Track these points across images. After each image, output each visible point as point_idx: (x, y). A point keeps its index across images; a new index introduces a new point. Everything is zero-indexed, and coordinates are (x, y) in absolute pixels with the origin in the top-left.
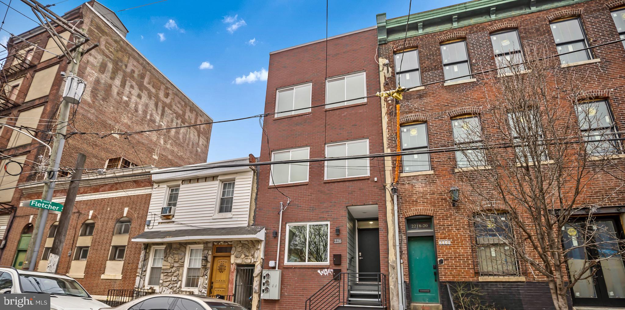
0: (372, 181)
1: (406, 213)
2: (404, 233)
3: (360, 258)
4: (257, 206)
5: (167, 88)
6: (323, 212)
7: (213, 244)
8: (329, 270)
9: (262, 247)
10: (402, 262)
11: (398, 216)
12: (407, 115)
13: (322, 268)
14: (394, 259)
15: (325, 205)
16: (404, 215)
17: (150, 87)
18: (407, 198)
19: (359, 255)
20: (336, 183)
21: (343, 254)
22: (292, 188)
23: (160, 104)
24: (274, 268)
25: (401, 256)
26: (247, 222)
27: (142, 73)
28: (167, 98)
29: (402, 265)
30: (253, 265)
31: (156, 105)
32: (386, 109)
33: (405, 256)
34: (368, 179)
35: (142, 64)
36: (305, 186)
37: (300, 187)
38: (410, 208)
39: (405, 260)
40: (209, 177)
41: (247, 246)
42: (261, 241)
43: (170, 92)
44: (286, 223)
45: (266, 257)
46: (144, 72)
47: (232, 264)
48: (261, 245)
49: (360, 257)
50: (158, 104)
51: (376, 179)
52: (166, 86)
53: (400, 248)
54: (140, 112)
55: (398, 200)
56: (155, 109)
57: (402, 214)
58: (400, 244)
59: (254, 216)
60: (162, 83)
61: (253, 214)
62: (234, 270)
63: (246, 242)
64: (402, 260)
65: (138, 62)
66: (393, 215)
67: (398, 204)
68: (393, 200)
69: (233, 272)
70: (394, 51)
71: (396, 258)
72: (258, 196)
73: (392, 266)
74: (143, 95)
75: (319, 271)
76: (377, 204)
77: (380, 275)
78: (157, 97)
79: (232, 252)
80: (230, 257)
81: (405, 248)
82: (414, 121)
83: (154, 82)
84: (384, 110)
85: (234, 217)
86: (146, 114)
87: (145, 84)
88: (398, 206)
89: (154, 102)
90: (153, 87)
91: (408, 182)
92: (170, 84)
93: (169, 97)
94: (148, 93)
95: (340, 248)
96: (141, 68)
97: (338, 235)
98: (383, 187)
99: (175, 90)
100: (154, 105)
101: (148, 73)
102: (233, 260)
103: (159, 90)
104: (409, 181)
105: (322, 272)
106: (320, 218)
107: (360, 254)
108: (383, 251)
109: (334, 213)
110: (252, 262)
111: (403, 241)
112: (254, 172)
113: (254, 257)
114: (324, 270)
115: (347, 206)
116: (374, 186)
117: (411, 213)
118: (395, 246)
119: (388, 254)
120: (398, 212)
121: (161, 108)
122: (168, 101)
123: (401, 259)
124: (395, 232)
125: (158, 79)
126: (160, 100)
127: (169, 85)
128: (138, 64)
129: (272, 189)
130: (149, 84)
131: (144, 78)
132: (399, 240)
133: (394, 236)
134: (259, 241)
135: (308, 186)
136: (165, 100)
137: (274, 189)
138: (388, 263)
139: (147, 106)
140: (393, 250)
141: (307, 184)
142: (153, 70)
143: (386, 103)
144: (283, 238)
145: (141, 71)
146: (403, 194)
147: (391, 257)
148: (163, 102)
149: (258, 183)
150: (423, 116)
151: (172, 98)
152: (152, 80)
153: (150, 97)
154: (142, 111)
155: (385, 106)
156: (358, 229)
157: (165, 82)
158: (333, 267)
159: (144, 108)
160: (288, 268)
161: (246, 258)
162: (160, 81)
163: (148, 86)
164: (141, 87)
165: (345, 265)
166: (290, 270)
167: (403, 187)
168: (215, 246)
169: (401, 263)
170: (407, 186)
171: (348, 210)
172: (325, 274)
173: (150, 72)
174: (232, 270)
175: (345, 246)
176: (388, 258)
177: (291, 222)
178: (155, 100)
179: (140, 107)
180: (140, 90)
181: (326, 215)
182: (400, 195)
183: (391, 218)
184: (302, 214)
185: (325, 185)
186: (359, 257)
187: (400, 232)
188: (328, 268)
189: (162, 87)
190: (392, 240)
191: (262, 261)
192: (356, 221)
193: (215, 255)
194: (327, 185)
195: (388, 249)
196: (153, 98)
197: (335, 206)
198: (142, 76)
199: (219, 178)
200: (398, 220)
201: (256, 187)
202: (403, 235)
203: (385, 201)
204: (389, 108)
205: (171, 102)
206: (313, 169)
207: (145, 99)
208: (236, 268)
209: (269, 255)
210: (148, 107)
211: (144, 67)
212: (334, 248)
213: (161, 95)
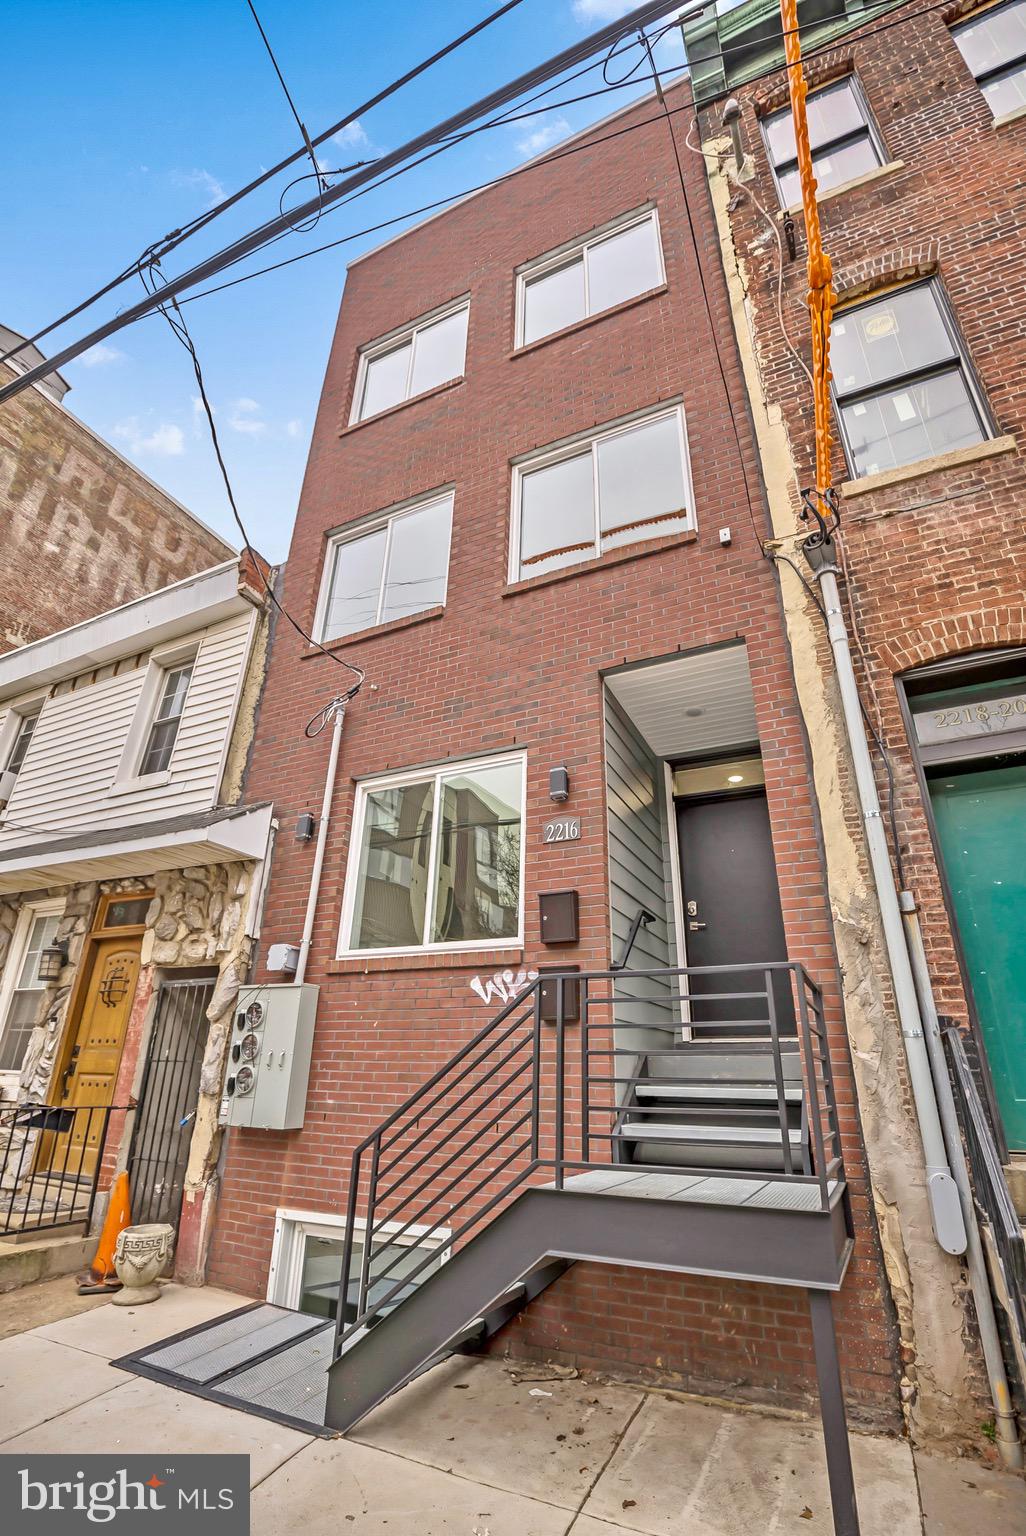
0: (708, 549)
1: (894, 647)
2: (899, 751)
3: (694, 925)
4: (260, 731)
5: (175, 527)
6: (498, 713)
7: (99, 893)
8: (522, 975)
9: (253, 887)
10: (910, 905)
11: (856, 670)
12: (841, 271)
13: (488, 968)
14: (862, 894)
15: (508, 682)
16: (888, 661)
17: (126, 523)
18: (893, 580)
19: (686, 910)
20: (552, 590)
21: (588, 891)
22: (384, 641)
23: (154, 567)
24: (288, 976)
25: (898, 873)
26: (212, 795)
27: (104, 487)
28: (174, 550)
29: (913, 920)
30: (214, 971)
31: (143, 568)
32: (746, 278)
33: (926, 874)
34: (691, 543)
35: (103, 466)
36: (432, 625)
37: (412, 631)
38: (914, 625)
39: (928, 893)
40: (126, 659)
41: (200, 890)
42: (254, 861)
43: (185, 536)
44: (355, 782)
45: (266, 931)
46: (110, 485)
47: (146, 968)
48: (250, 879)
49: (694, 918)
50: (147, 565)
51: (725, 535)
52: (172, 522)
53: (892, 831)
54: (94, 584)
55: (844, 601)
56: (138, 577)
57: (874, 657)
58: (883, 807)
59: (243, 772)
60: (162, 514)
61: (240, 762)
62: (147, 994)
63: (200, 874)
64: (907, 895)
65: (94, 459)
66: (830, 667)
67: (847, 618)
68: (817, 601)
69: (143, 1003)
70: (757, 105)
71: (874, 889)
72: (267, 694)
73: (851, 930)
74: (103, 540)
75: (475, 984)
76: (740, 640)
77: (782, 978)
78: (145, 546)
79: (149, 919)
80: (139, 938)
81: (914, 828)
82: (877, 284)
83: (137, 511)
84: (737, 286)
85: (176, 779)
86: (112, 590)
87: (111, 513)
88: (849, 626)
89: (135, 561)
90: (135, 521)
91: (884, 512)
92: (183, 518)
93: (181, 550)
94: (120, 537)
95: (572, 863)
96: (100, 474)
97: (563, 802)
98: (761, 564)
99: (198, 532)
100: (135, 568)
101: (120, 487)
102: (150, 951)
103: (152, 530)
104: (890, 505)
105: (490, 986)
106: (485, 739)
107: (693, 906)
108: (795, 858)
109: (546, 711)
110: (211, 952)
111: (898, 792)
112: (263, 614)
113: (218, 935)
114: (497, 978)
115: (602, 675)
116: (719, 568)
117: (922, 649)
118: (855, 821)
119: (823, 868)
120: (853, 652)
121: (156, 576)
122: (177, 558)
123: (901, 885)
124: (847, 749)
125: (150, 504)
126: (155, 556)
127: (181, 521)
128: (93, 465)
129: (315, 660)
130: (123, 513)
131: (110, 500)
132: (879, 787)
133: (847, 769)
134: (245, 864)
135: (441, 622)
136: (169, 555)
137: (321, 658)
138: (830, 918)
139: (113, 568)
140: (849, 845)
141: (440, 616)
142: (136, 482)
143: (741, 262)
144: (337, 843)
145: (102, 483)
146: (866, 569)
147: (844, 884)
148: (163, 560)
149: (269, 652)
150: (916, 251)
151: (189, 553)
152: (132, 505)
153: (124, 544)
154: (98, 582)
155: (742, 269)
156: (675, 799)
157: (170, 510)
158: (540, 957)
159: (106, 573)
160: (348, 974)
161: (194, 937)
162: (154, 508)
163: (118, 519)
164: (99, 521)
165: (601, 946)
166: (354, 982)
167: (860, 537)
168: (107, 898)
169: (903, 913)
170: (882, 529)
171: (608, 690)
172: (505, 998)
173: (127, 486)
174: (142, 994)
175: (594, 850)
176: (823, 889)
177: (373, 774)
178: (140, 556)
179: (94, 571)
180: (95, 529)
181: (509, 726)
182: (851, 574)
183: (820, 687)
184: (416, 732)
185: (508, 604)
186: (687, 918)
187: (874, 746)
188: (515, 967)
189: (159, 524)
190: (837, 794)
191: (247, 947)
192: (667, 767)
193: (98, 935)
194: (517, 602)
195: (820, 844)
196: (134, 551)
197: (549, 679)
198: (105, 496)
199: (154, 655)
200: (859, 688)
201: (263, 662)
202: (894, 760)
203: (780, 618)
204: (756, 270)
205: (186, 561)
206: (464, 558)
207: (109, 549)
208: (156, 987)
209: (276, 924)
210: (119, 572)
211: (110, 473)
212: (546, 866)
213: (159, 542)
